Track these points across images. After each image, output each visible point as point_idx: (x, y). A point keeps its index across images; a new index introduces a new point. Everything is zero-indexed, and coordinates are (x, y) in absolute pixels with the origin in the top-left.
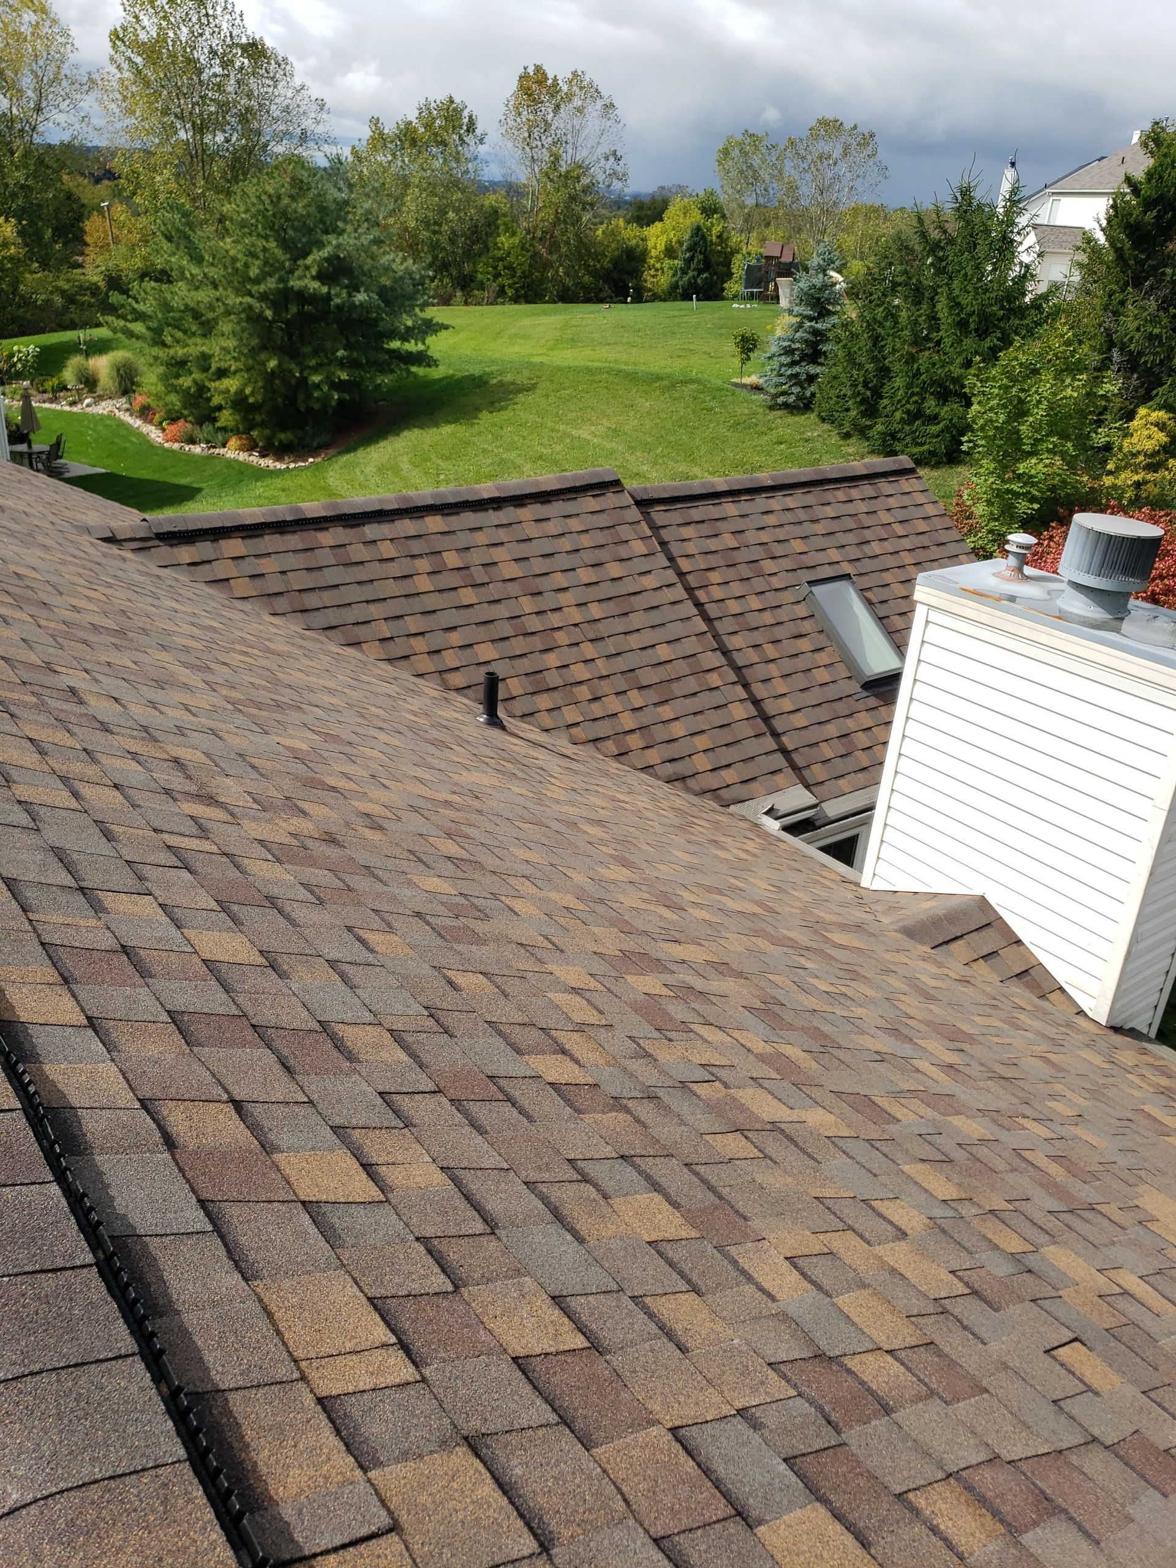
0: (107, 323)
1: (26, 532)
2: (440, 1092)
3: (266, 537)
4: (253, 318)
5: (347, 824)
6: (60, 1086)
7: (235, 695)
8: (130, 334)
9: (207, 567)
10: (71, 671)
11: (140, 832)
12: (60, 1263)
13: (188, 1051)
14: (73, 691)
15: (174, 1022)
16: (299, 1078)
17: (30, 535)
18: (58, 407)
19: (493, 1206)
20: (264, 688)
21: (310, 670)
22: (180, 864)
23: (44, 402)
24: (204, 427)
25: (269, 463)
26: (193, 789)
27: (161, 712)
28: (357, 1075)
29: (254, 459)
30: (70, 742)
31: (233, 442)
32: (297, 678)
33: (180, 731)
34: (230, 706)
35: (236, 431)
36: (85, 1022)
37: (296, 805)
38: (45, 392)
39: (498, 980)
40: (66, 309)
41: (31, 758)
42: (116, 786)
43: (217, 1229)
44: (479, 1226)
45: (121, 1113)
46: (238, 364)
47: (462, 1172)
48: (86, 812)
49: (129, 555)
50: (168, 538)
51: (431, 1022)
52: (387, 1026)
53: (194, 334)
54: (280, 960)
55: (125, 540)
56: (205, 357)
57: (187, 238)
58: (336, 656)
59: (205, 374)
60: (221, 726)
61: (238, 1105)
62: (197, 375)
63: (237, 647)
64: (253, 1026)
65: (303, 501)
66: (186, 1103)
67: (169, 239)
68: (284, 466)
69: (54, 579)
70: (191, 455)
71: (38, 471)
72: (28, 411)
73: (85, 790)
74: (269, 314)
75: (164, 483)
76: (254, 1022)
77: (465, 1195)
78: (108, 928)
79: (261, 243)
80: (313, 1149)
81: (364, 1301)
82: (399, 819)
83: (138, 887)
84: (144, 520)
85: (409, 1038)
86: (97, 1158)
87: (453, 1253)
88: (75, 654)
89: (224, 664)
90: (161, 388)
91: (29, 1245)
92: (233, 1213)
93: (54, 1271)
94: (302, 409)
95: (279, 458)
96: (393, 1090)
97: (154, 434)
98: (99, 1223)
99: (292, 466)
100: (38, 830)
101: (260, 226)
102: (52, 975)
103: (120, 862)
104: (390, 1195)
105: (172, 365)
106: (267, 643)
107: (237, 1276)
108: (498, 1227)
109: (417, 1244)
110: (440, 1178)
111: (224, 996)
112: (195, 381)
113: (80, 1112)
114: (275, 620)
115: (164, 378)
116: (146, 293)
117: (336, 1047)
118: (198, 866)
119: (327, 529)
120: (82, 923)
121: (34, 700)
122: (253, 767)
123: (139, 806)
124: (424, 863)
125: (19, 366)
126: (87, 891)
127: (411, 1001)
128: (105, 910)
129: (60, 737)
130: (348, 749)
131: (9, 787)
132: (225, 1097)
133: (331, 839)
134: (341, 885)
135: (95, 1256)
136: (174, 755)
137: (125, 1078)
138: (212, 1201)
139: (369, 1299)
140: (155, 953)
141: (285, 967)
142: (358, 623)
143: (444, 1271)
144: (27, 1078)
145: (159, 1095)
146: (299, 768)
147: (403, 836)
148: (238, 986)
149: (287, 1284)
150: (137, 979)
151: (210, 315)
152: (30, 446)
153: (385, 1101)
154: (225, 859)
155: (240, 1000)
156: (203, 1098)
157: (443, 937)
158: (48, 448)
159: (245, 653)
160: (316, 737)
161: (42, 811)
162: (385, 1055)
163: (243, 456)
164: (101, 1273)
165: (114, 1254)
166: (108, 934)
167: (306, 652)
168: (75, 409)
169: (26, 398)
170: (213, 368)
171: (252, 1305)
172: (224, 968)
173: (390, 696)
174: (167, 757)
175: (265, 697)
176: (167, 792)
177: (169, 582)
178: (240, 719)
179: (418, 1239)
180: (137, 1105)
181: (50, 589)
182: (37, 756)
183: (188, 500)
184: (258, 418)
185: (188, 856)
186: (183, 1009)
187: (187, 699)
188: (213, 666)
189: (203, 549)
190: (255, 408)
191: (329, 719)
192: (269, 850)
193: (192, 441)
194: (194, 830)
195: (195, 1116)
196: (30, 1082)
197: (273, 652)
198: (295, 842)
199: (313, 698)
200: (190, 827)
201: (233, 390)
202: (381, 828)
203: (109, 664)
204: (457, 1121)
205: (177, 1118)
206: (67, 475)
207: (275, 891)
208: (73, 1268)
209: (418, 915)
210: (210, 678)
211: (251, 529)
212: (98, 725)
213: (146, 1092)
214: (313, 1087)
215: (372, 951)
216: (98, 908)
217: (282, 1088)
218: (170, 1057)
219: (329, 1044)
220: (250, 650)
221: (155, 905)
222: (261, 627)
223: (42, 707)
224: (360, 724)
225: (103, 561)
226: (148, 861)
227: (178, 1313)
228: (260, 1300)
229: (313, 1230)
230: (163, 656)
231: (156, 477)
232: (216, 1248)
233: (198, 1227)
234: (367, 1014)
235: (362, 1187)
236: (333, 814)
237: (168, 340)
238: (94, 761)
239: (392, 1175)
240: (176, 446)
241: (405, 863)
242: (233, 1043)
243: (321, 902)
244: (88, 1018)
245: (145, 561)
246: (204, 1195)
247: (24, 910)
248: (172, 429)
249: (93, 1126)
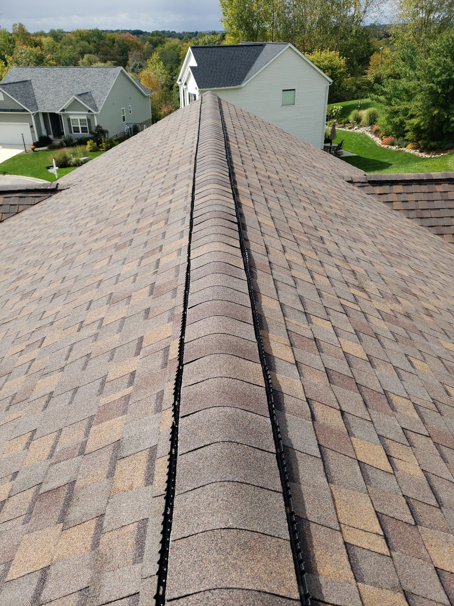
0: (370, 96)
1: (320, 176)
2: (430, 437)
3: (413, 186)
4: (432, 92)
5: (417, 311)
6: (280, 383)
7: (384, 249)
8: (378, 101)
9: (385, 196)
10: (323, 231)
11: (332, 296)
12: (264, 448)
13: (329, 385)
14: (322, 238)
15: (326, 372)
16: (370, 410)
17: (322, 178)
18: (345, 130)
19: (443, 496)
20: (396, 248)
21: (418, 243)
22: (344, 312)
23: (340, 128)
24: (399, 139)
25: (423, 155)
26: (357, 283)
27: (352, 251)
28: (394, 418)
29: (417, 153)
30: (315, 257)
31: (410, 146)
32: (411, 246)
33: (358, 260)
34: (380, 253)
35: (412, 141)
36: (294, 362)
37: (396, 298)
38: (341, 124)
40: (356, 92)
41: (300, 261)
42: (328, 277)
43: (322, 458)
44: (433, 502)
45: (299, 401)
46: (421, 113)
47: (432, 475)
48: (314, 284)
49: (356, 188)
50: (373, 183)
51: (433, 406)
52: (412, 401)
53: (404, 100)
54: (374, 360)
55: (356, 182)
56: (407, 110)
57: (412, 59)
58: (431, 239)
59: (405, 117)
60: (375, 260)
61: (343, 413)
62: (401, 117)
63: (390, 230)
64: (357, 383)
65: (434, 171)
66: (323, 405)
67: (403, 60)
68: (429, 156)
69: (326, 195)
70: (391, 150)
71: (332, 154)
72: (333, 131)
73: (316, 276)
74: (439, 90)
75: (378, 161)
76: (357, 382)
77: (430, 486)
78: (311, 330)
79: (443, 59)
80: (368, 441)
81: (374, 511)
82: (441, 314)
83: (326, 317)
84: (365, 175)
85: (421, 409)
86: (287, 415)
87: (419, 509)
88: (326, 224)
89: (382, 236)
90: (386, 123)
91: (256, 437)
92: (330, 454)
93: (262, 450)
94: (444, 132)
95: (428, 153)
96: (408, 429)
97: (378, 141)
98: (281, 439)
99: (433, 156)
100: (296, 288)
101: (445, 52)
102: (287, 342)
103: (322, 306)
104: (396, 472)
105: (392, 113)
106: (403, 230)
107: (325, 479)
108: (443, 507)
109: (403, 498)
110: (420, 474)
111: (348, 368)
112: (400, 120)
113: (285, 395)
114: (409, 221)
115: (388, 119)
116: (388, 83)
117: (388, 402)
118: (351, 315)
119: (441, 184)
120: (302, 325)
121: (307, 239)
122: (383, 279)
123: (334, 286)
124: (448, 336)
125: (334, 114)
126: (307, 314)
127: (427, 394)
128: (311, 323)
129: (313, 255)
130: (425, 279)
131: (290, 270)
132: (338, 408)
133: (408, 316)
134: (407, 336)
135: (276, 450)
136: (353, 269)
137: (303, 388)
138: (323, 446)
139: (376, 512)
140: (326, 344)
141: (375, 364)
142: (444, 226)
143: (412, 514)
144: (269, 377)
145: (314, 398)
146: (402, 284)
147: (441, 322)
148: (354, 366)
149: (343, 490)
150: (317, 352)
151: (413, 92)
152: (331, 144)
153: (404, 432)
154: (362, 314)
155: (354, 371)
156: (330, 405)
157: (448, 371)
158: (337, 145)
159: (392, 233)
160: (413, 272)
161: (299, 281)
162: (408, 413)
163: (412, 152)
164: (277, 458)
165: (283, 452)
166: (311, 332)
167: (418, 236)
168: (351, 131)
169: (334, 126)
170: (409, 114)
171: (328, 493)
172: (351, 357)
173: (451, 259)
174: (350, 269)
175: (395, 251)
176: (347, 283)
177: (369, 200)
178: (383, 259)
179: (404, 496)
180: (305, 400)
181: (324, 198)
182: (303, 261)
183: (385, 169)
184: (424, 135)
185: (348, 310)
186: (331, 368)
187: (363, 248)
188: (377, 236)
189: (386, 189)
190: (424, 131)
191: (420, 265)
192: (381, 315)
193: (393, 144)
194: (353, 300)
195: (325, 411)
196: (270, 379)
197: (403, 233)
198: (392, 314)
199: (416, 255)
200: (352, 299)
201: (415, 124)
202: (431, 316)
203: (338, 230)
204: (435, 452)
205: (318, 409)
206: (342, 156)
207: (379, 332)
208: (268, 452)
209: (439, 358)
210: (375, 240)
211: (407, 182)
212: (327, 253)
213: (309, 396)
214: (375, 416)
215: (414, 367)
216: (309, 321)
217: (361, 411)
218: (321, 385)
219: (386, 401)
220: (394, 231)
221: (331, 325)
222: (402, 223)
223: (309, 243)
224: (434, 269)
225: (346, 190)
226: (332, 308)
227: (300, 484)
228: (332, 493)
229: (359, 474)
230: (359, 229)
231: (375, 158)
232: (320, 465)
233: (316, 454)
234: (405, 393)
235: (384, 464)
236: (411, 305)
237: (393, 103)
238: (322, 265)
239: (398, 464)
240: (386, 146)
241: (439, 333)
242: (347, 388)
243: (397, 341)
244: (296, 361)
245: (361, 191)
246: (321, 443)
247: (284, 316)
248: (386, 139)
249: (288, 402)
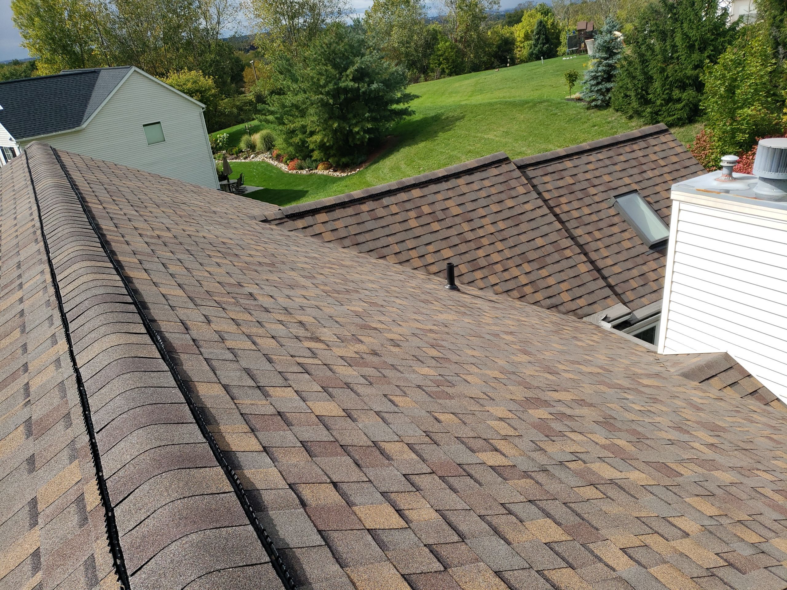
0: (257, 118)
1: (226, 222)
2: (434, 473)
3: (337, 211)
6: (251, 480)
7: (327, 288)
8: (268, 122)
9: (311, 228)
10: (250, 285)
11: (285, 358)
12: (254, 562)
13: (310, 460)
14: (251, 294)
15: (304, 446)
16: (364, 469)
17: (228, 223)
18: (239, 161)
19: (463, 528)
20: (341, 284)
21: (362, 272)
22: (304, 371)
23: (233, 159)
24: (306, 161)
25: (338, 174)
26: (309, 335)
27: (293, 300)
28: (392, 467)
29: (331, 173)
30: (250, 318)
31: (320, 166)
32: (356, 277)
33: (302, 308)
34: (325, 294)
35: (321, 160)
36: (262, 449)
37: (357, 338)
38: (233, 154)
39: (461, 416)
40: (239, 114)
41: (233, 328)
42: (273, 337)
43: (327, 544)
44: (456, 538)
45: (280, 491)
46: (320, 128)
47: (447, 512)
48: (259, 350)
49: (274, 227)
50: (291, 217)
51: (427, 439)
52: (406, 442)
53: (297, 117)
54: (353, 413)
55: (272, 220)
56: (304, 127)
57: (290, 71)
58: (374, 264)
59: (304, 135)
60: (321, 304)
61: (335, 484)
62: (300, 136)
63: (327, 265)
64: (341, 446)
65: (354, 191)
66: (311, 485)
68: (345, 174)
69: (240, 243)
70: (301, 175)
72: (226, 164)
73: (258, 340)
75: (290, 190)
76: (341, 444)
77: (448, 523)
78: (271, 404)
80: (372, 503)
81: (399, 576)
82: (407, 340)
83: (285, 384)
84: (280, 210)
85: (417, 447)
86: (271, 513)
87: (443, 552)
88: (252, 277)
89: (321, 274)
90: (285, 145)
91: (240, 553)
92: (335, 536)
93: (252, 565)
94: (352, 145)
95: (343, 171)
96: (410, 473)
97: (284, 167)
98: (271, 543)
99: (349, 174)
100: (238, 361)
101: (322, 60)
102: (246, 428)
103: (276, 373)
104: (411, 525)
105: (289, 133)
106: (341, 262)
107: (337, 566)
108: (466, 538)
109: (425, 548)
110: (435, 515)
111: (327, 432)
112: (300, 139)
113: (261, 492)
114: (345, 250)
115: (286, 140)
117: (381, 453)
118: (313, 372)
119: (365, 203)
120: (259, 403)
121: (234, 300)
122: (336, 322)
123: (284, 345)
124: (421, 361)
125: (221, 144)
126: (261, 388)
127: (418, 429)
128: (269, 396)
129: (247, 317)
130: (381, 309)
131: (224, 342)
132: (328, 481)
133: (375, 353)
134: (380, 375)
135: (270, 558)
136: (300, 320)
137: (281, 474)
138: (325, 531)
139: (402, 575)
140: (294, 414)
141: (355, 416)
142: (383, 247)
143: (439, 560)
144: (236, 477)
145: (298, 481)
146: (358, 321)
147: (410, 348)
148: (333, 427)
149: (361, 569)
150: (286, 427)
152: (228, 181)
153: (406, 479)
154: (325, 367)
155: (334, 434)
156: (318, 482)
157: (432, 397)
158: (237, 181)
159: (331, 268)
160: (366, 304)
161: (239, 352)
162: (405, 456)
163: (326, 172)
164: (274, 566)
165: (279, 557)
166: (272, 407)
167: (360, 264)
168: (247, 161)
169: (225, 159)
170: (308, 131)
171: (345, 579)
172: (326, 419)
173: (401, 281)
174: (296, 321)
175: (341, 288)
176: (297, 338)
177: (294, 238)
178: (330, 300)
179: (425, 545)
180: (288, 487)
181: (238, 247)
182: (236, 327)
183: (302, 197)
184: (332, 152)
185: (308, 367)
186: (307, 440)
187: (304, 292)
188: (316, 275)
189: (308, 220)
190: (329, 148)
191: (372, 295)
192: (346, 361)
193: (301, 168)
194: (310, 354)
195: (315, 491)
196: (238, 479)
197: (343, 266)
198: (358, 356)
199: (364, 286)
200: (308, 354)
201: (318, 141)
202: (398, 346)
203: (267, 280)
204: (443, 487)
205: (307, 492)
206: (246, 193)
207: (349, 380)
208: (260, 564)
209: (419, 387)
210: (315, 281)
211: (329, 208)
212: (263, 309)
213: (291, 480)
214: (371, 473)
215: (397, 406)
216: (266, 395)
217: (356, 475)
218: (302, 463)
219: (378, 452)
220: (333, 266)
221: (293, 391)
222: (338, 254)
223: (237, 303)
224: (387, 296)
225: (262, 231)
226: (289, 371)
227: (310, 584)
228: (349, 577)
229: (373, 543)
230: (292, 273)
231: (285, 188)
232: (327, 553)
233: (318, 543)
234: (396, 436)
235: (396, 521)
236: (375, 341)
237: (286, 121)
238: (262, 326)
239: (411, 515)
240: (294, 172)
241: (411, 362)
242: (332, 455)
243: (371, 384)
244: (264, 447)
245: (282, 229)
246: (321, 528)
247: (232, 399)
248: (292, 164)
249: (267, 497)
